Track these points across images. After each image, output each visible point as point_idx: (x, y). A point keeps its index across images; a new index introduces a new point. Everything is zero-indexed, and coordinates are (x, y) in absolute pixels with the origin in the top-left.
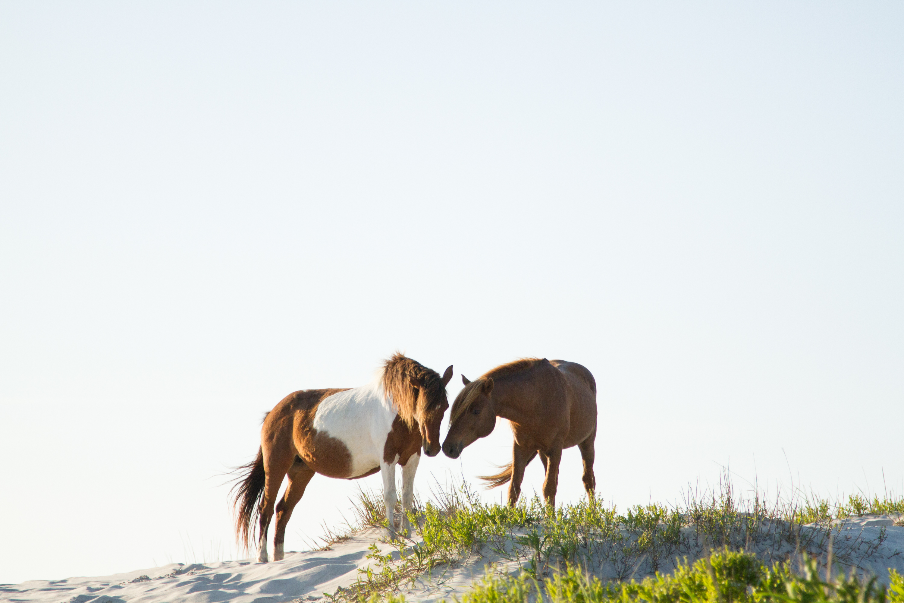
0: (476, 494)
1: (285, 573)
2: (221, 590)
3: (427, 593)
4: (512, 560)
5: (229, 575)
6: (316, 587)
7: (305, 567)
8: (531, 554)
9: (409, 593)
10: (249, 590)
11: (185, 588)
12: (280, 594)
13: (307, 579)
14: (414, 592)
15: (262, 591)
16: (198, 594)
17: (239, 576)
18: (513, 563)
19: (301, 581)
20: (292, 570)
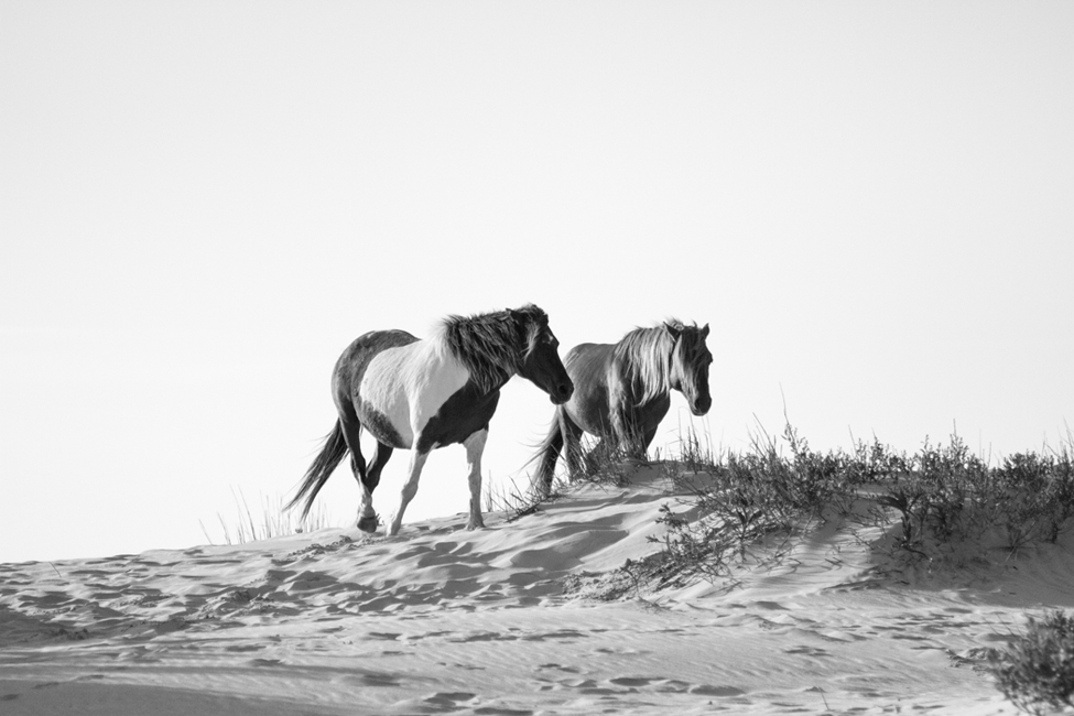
0: (804, 441)
1: (534, 542)
2: (459, 563)
3: (764, 568)
4: (866, 526)
5: (453, 544)
6: (582, 559)
7: (558, 534)
8: (896, 517)
9: (739, 567)
10: (495, 563)
11: (411, 561)
12: (540, 569)
13: (567, 549)
14: (745, 566)
15: (515, 564)
16: (434, 569)
17: (469, 546)
18: (869, 529)
19: (561, 552)
20: (542, 538)
